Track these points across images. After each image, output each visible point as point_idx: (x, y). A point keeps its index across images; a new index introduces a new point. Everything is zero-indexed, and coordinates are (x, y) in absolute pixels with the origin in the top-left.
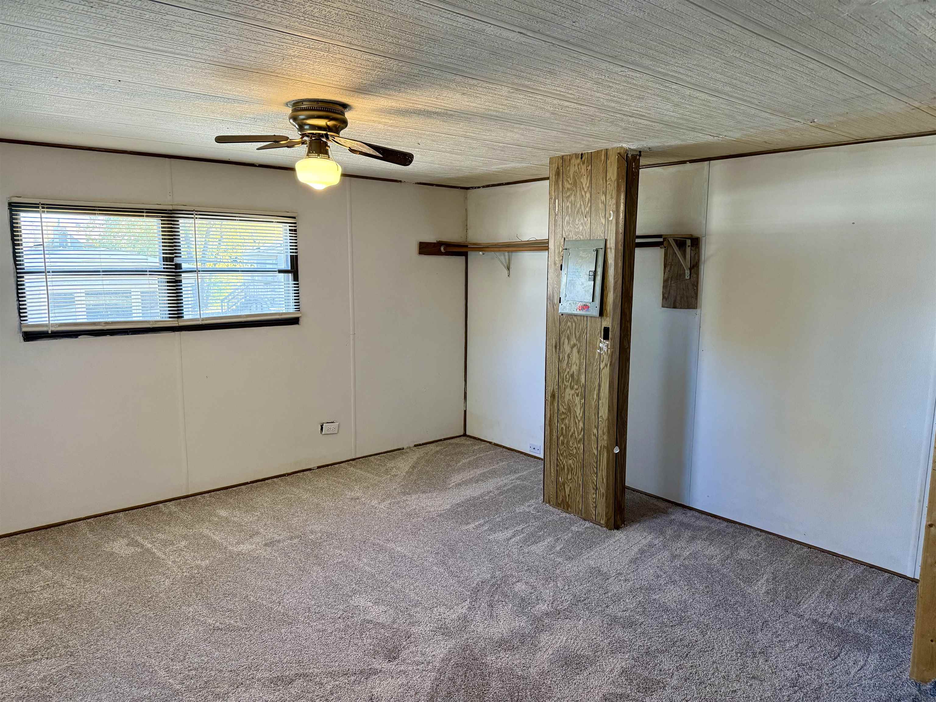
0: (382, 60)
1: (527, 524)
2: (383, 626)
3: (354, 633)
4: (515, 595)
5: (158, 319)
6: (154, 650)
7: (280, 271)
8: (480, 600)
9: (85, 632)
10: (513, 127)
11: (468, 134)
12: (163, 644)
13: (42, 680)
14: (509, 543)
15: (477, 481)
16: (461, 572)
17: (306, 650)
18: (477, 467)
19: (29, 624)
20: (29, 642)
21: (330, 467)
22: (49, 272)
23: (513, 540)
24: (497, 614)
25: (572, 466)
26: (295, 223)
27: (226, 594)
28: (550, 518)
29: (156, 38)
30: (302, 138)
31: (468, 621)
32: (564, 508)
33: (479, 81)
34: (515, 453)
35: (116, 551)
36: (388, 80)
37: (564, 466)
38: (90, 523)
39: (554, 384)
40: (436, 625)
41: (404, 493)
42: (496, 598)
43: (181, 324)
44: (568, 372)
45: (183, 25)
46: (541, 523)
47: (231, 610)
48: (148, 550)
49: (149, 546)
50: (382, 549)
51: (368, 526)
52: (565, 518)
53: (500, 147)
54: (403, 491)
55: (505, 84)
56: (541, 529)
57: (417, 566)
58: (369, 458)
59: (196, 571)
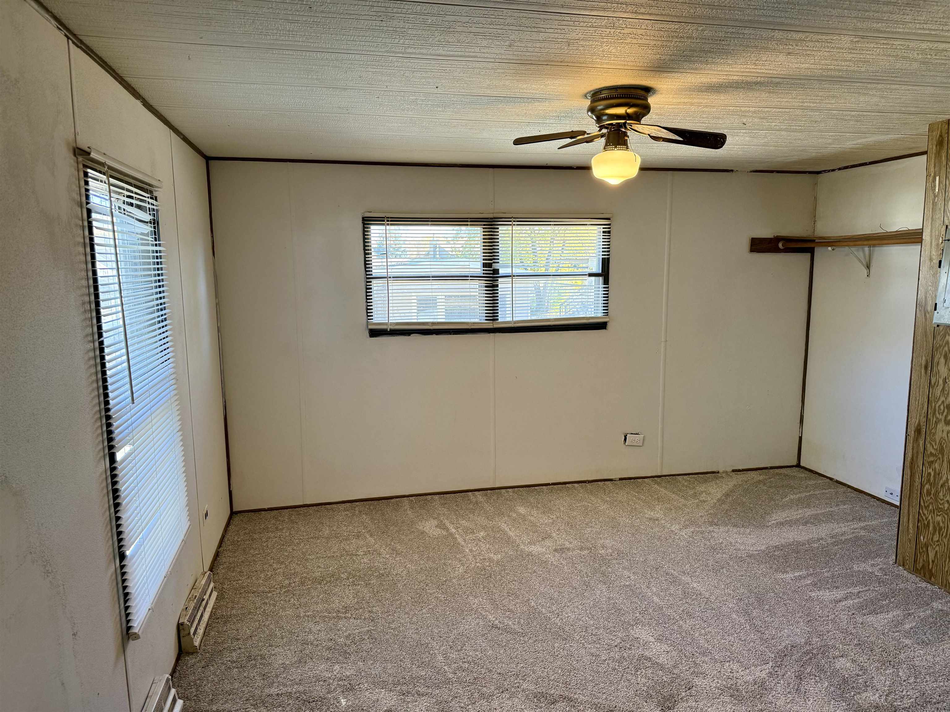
0: (676, 27)
1: (867, 588)
2: (662, 667)
3: (628, 668)
4: (835, 672)
5: (477, 320)
6: (438, 633)
7: (591, 275)
8: (786, 666)
9: (387, 601)
10: (866, 88)
11: (806, 104)
12: (446, 630)
13: (347, 637)
14: (838, 606)
15: (806, 523)
16: (767, 628)
17: (575, 672)
18: (808, 506)
19: (348, 584)
20: (345, 600)
21: (632, 480)
22: (390, 278)
23: (843, 604)
24: (806, 689)
25: (941, 524)
26: (609, 225)
27: (509, 593)
28: (902, 586)
29: (444, 43)
30: (600, 130)
31: (766, 689)
32: (925, 576)
33: (807, 34)
34: (865, 496)
35: (427, 531)
36: (690, 51)
37: (928, 523)
38: (412, 501)
39: (920, 416)
40: (724, 683)
41: (711, 524)
42: (808, 670)
43: (496, 326)
44: (943, 402)
45: (464, 24)
46: (887, 590)
47: (510, 610)
48: (451, 534)
49: (454, 530)
50: (675, 581)
51: (664, 552)
52: (925, 590)
53: (853, 116)
54: (710, 520)
55: (845, 32)
56: (885, 596)
57: (713, 609)
58: (676, 477)
59: (488, 564)
